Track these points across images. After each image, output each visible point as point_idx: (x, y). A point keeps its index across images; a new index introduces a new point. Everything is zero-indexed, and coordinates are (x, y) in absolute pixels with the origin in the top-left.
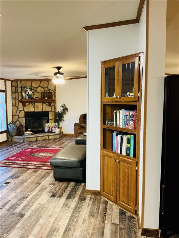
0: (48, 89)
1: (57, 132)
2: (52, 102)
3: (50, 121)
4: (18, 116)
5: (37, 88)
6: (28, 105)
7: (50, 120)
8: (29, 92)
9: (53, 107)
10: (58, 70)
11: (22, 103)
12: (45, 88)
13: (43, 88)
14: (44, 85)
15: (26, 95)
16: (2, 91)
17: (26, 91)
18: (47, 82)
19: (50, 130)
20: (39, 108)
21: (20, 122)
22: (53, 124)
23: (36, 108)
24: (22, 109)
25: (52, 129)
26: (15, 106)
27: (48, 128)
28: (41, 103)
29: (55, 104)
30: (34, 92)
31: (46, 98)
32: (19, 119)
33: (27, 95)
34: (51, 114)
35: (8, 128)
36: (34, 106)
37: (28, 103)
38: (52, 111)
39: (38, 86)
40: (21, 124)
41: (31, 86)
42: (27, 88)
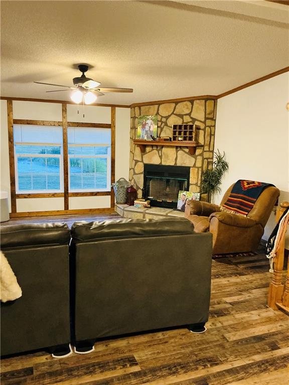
0: (192, 118)
2: (196, 148)
3: (190, 187)
4: (134, 170)
5: (167, 118)
6: (149, 152)
7: (191, 184)
8: (150, 127)
9: (198, 157)
10: (82, 73)
11: (139, 148)
12: (184, 117)
13: (181, 116)
14: (183, 111)
15: (145, 133)
16: (108, 126)
17: (146, 124)
18: (189, 104)
20: (168, 159)
21: (135, 182)
22: (193, 194)
23: (163, 157)
24: (139, 159)
26: (132, 152)
27: (183, 201)
28: (175, 149)
29: (204, 151)
30: (162, 126)
31: (180, 139)
32: (134, 177)
33: (146, 131)
34: (194, 173)
35: (112, 188)
36: (160, 155)
37: (151, 148)
38: (196, 166)
39: (171, 113)
40: (136, 185)
41: (158, 113)
42: (148, 119)
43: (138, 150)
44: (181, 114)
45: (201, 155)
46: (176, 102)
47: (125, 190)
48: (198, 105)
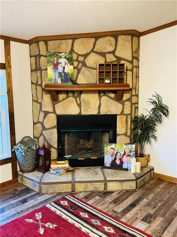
0: (116, 57)
1: (133, 171)
2: (123, 92)
3: (118, 138)
4: (42, 124)
5: (86, 56)
6: (63, 100)
7: (119, 135)
8: (64, 68)
9: (128, 105)
11: (49, 95)
12: (107, 55)
13: (103, 54)
14: (105, 48)
15: (57, 75)
16: (2, 66)
17: (58, 63)
18: (112, 39)
19: (118, 162)
20: (90, 107)
21: (45, 139)
22: (125, 146)
23: (83, 105)
24: (50, 109)
25: (121, 159)
26: (37, 101)
27: (112, 156)
28: (97, 94)
29: (132, 96)
30: (79, 67)
31: (107, 81)
32: (44, 132)
33: (60, 74)
34: (122, 121)
35: (13, 153)
36: (79, 103)
37: (66, 95)
38: (125, 113)
39: (90, 50)
40: (48, 143)
41: (72, 51)
42: (61, 57)
43: (47, 98)
44: (103, 51)
45: (130, 100)
46: (97, 36)
47: (34, 153)
48: (124, 41)
